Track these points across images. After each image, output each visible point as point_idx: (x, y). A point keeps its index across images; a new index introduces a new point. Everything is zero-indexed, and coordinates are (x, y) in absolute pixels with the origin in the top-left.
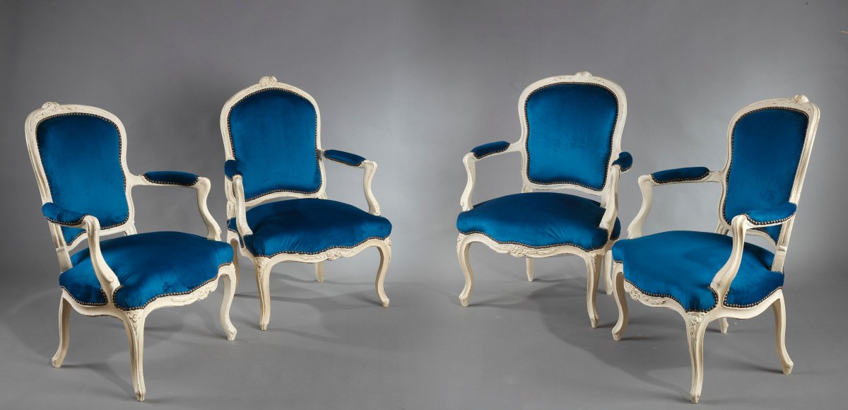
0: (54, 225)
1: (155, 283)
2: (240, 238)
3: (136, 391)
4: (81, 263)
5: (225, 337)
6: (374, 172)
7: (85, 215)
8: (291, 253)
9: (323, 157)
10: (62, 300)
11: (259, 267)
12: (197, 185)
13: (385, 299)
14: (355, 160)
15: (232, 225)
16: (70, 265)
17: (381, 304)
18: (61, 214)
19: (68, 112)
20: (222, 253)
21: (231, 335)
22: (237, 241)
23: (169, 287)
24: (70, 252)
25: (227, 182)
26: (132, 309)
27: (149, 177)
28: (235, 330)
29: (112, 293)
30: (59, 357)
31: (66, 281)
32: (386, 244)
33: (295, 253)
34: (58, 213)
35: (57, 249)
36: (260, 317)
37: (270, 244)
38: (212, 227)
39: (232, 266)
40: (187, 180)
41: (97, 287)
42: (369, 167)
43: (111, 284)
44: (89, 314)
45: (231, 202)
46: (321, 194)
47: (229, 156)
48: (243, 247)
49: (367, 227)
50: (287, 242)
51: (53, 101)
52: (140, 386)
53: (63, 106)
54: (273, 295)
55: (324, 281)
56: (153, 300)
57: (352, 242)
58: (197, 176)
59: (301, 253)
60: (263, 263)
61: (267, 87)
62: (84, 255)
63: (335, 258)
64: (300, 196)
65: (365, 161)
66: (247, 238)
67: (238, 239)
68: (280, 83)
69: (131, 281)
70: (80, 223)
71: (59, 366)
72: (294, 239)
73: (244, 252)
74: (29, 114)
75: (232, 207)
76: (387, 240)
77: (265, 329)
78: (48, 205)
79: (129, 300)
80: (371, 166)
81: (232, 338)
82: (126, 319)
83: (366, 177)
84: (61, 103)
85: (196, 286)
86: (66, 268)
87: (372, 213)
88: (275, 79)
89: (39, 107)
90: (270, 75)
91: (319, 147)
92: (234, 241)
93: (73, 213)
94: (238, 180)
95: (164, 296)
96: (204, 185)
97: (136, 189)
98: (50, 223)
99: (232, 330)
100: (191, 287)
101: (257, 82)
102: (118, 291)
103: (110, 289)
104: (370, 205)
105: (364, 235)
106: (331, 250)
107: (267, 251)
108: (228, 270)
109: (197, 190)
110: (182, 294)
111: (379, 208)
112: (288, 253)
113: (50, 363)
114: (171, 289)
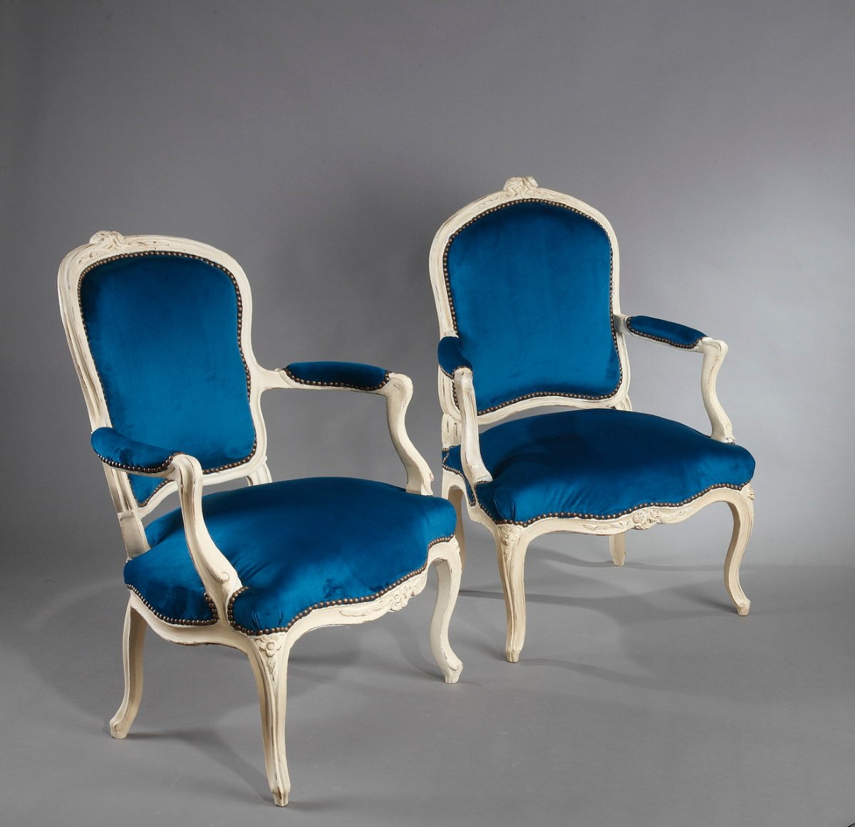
0: (114, 470)
1: (309, 582)
2: (468, 487)
3: (272, 787)
4: (165, 542)
5: (441, 677)
6: (722, 359)
7: (174, 453)
8: (566, 516)
9: (623, 329)
10: (128, 611)
11: (505, 543)
12: (387, 389)
13: (742, 601)
14: (685, 337)
15: (453, 459)
16: (146, 547)
17: (734, 609)
18: (127, 451)
19: (141, 249)
20: (435, 519)
21: (451, 673)
22: (460, 491)
23: (336, 588)
24: (143, 520)
25: (443, 380)
26: (264, 633)
27: (295, 372)
28: (460, 663)
29: (227, 603)
30: (123, 718)
31: (136, 575)
32: (743, 497)
33: (572, 516)
34: (123, 448)
35: (120, 515)
36: (505, 637)
37: (525, 500)
38: (416, 468)
39: (454, 542)
40: (369, 379)
41: (197, 589)
42: (711, 351)
43: (224, 585)
44: (181, 641)
45: (450, 417)
46: (620, 401)
47: (447, 328)
48: (473, 503)
49: (710, 466)
50: (558, 497)
51: (110, 228)
52: (281, 777)
53: (131, 239)
54: (531, 592)
55: (627, 564)
56: (305, 615)
57: (681, 496)
58: (387, 372)
59: (583, 517)
60: (511, 536)
61: (519, 198)
62: (171, 525)
63: (649, 525)
64: (580, 404)
65: (705, 339)
66: (481, 487)
67: (463, 487)
68: (543, 190)
69: (262, 578)
70: (165, 469)
71: (123, 735)
72: (572, 489)
73: (475, 514)
74: (64, 256)
75: (452, 426)
76: (747, 489)
77: (516, 659)
78: (102, 431)
79: (258, 616)
80: (715, 348)
81: (454, 678)
82: (253, 650)
83: (707, 370)
84: (126, 232)
85: (387, 585)
86: (137, 550)
87: (716, 437)
88: (533, 182)
89: (84, 241)
90: (523, 174)
91: (617, 311)
92: (455, 491)
93: (151, 449)
94: (465, 377)
95: (326, 606)
96: (401, 388)
97: (270, 396)
98: (106, 467)
99: (453, 663)
100: (377, 588)
101: (500, 188)
102: (239, 597)
103: (222, 595)
104: (714, 423)
105: (703, 480)
106: (641, 511)
107: (518, 514)
108: (446, 551)
109: (386, 399)
110: (360, 601)
111: (730, 428)
112: (560, 516)
113: (107, 731)
114: (338, 591)
